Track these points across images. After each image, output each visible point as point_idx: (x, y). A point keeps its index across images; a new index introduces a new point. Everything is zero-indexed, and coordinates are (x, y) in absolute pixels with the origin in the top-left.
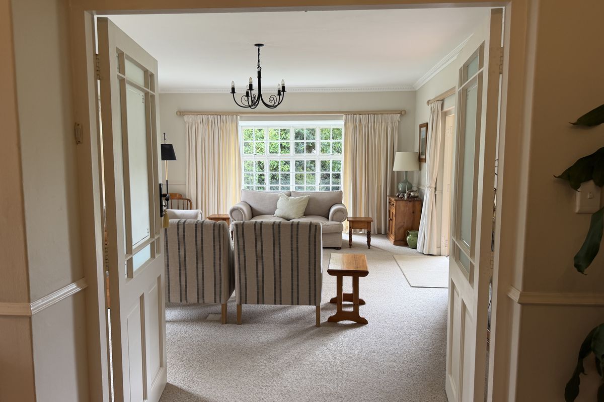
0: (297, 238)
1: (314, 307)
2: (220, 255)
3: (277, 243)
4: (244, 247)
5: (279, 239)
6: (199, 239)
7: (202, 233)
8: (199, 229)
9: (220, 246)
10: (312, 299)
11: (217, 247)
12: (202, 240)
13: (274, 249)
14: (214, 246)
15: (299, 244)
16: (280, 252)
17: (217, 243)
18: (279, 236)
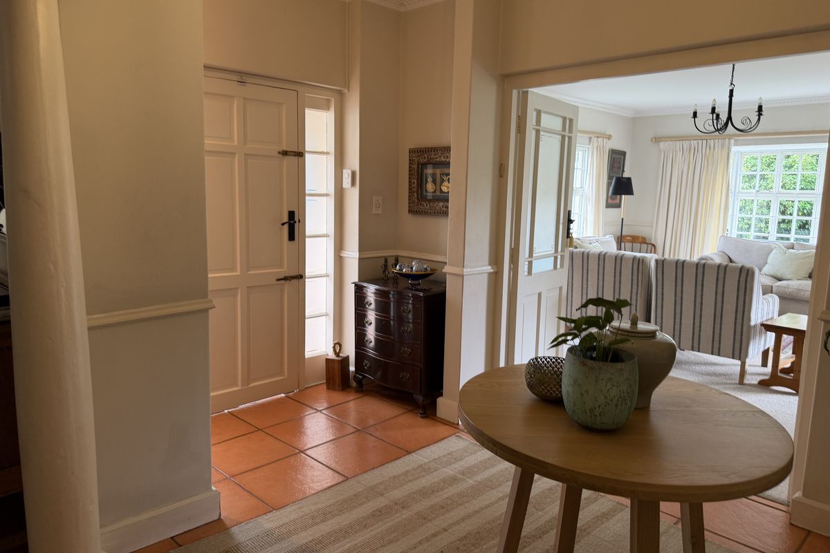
0: (724, 281)
1: (739, 362)
2: (637, 290)
3: (699, 285)
4: (663, 285)
5: (703, 281)
6: (618, 271)
7: (621, 266)
8: (619, 261)
9: (638, 280)
10: (737, 353)
11: (635, 282)
12: (620, 273)
13: (696, 291)
14: (632, 280)
15: (725, 289)
16: (702, 295)
17: (635, 278)
18: (703, 277)
